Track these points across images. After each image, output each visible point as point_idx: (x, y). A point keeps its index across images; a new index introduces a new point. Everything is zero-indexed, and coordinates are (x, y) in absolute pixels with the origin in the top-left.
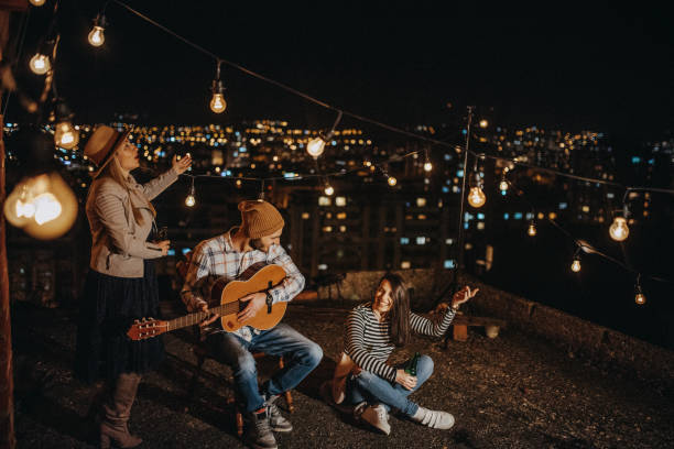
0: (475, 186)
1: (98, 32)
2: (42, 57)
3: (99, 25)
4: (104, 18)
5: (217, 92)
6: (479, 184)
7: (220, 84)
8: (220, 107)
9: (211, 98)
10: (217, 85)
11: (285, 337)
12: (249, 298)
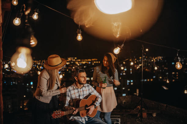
0: (178, 61)
1: (36, 15)
2: (18, 19)
3: (36, 12)
4: (38, 10)
5: (79, 33)
6: (180, 60)
7: (80, 30)
8: (80, 38)
9: (77, 35)
10: (79, 31)
11: (96, 122)
12: (89, 108)
